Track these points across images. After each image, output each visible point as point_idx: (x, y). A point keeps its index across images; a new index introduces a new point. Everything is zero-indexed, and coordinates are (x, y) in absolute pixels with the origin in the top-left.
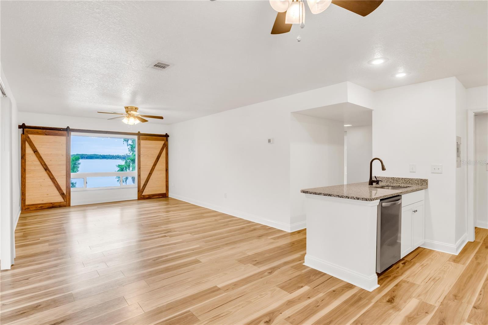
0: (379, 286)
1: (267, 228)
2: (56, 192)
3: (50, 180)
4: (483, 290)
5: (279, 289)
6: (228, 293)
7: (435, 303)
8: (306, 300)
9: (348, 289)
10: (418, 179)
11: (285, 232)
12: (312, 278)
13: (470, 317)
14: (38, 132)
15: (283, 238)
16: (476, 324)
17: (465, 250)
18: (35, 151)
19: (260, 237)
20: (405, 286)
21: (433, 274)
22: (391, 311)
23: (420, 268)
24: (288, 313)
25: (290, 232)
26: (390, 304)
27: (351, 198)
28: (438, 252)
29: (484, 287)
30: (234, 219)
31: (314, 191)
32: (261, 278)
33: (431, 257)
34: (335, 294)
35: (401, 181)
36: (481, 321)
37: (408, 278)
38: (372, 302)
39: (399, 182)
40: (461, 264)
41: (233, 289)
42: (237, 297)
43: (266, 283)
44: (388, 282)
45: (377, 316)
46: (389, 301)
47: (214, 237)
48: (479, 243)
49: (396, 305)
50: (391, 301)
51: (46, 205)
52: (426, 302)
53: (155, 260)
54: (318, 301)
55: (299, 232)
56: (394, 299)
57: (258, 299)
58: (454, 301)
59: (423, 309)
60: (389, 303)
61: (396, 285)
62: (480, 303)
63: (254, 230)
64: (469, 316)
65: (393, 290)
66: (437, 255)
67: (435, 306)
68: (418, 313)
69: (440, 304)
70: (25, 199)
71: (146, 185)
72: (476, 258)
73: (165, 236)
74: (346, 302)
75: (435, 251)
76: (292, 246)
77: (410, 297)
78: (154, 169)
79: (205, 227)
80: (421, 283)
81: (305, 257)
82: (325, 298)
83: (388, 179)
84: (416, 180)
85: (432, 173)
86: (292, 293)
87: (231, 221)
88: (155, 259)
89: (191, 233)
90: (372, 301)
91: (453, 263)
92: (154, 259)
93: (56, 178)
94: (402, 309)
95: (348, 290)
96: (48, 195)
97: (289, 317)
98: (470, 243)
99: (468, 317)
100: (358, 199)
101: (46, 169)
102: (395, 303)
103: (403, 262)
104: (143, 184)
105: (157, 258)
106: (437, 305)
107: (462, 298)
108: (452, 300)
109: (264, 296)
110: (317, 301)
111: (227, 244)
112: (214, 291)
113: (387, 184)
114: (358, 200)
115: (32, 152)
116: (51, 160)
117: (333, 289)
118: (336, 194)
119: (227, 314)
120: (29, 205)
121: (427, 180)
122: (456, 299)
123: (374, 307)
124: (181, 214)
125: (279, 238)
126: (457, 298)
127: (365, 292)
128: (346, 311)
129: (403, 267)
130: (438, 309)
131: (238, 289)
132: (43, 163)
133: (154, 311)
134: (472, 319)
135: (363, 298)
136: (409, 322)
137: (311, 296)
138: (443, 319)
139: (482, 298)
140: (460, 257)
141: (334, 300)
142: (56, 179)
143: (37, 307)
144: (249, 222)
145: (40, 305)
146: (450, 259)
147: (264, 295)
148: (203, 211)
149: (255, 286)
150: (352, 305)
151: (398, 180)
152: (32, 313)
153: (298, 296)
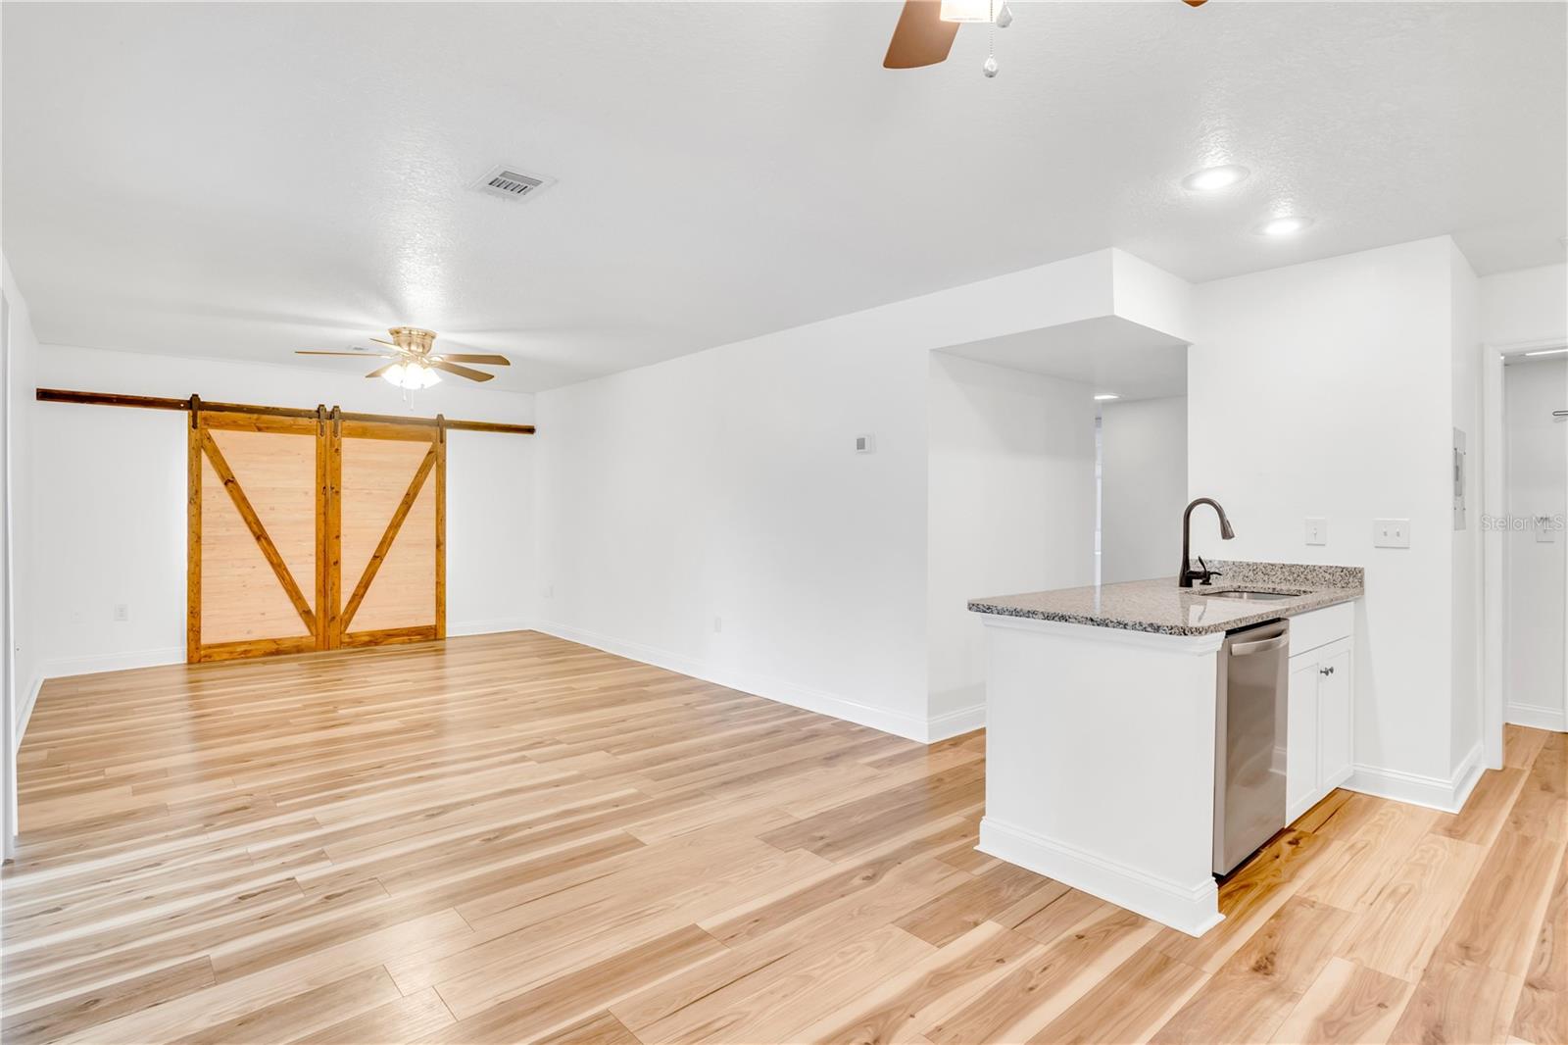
0: (1222, 917)
1: (853, 729)
2: (289, 607)
3: (270, 568)
4: (1550, 925)
5: (903, 931)
6: (734, 948)
7: (1406, 972)
8: (991, 969)
9: (1126, 928)
10: (1331, 567)
11: (913, 742)
12: (1009, 894)
13: (1520, 1017)
14: (235, 422)
15: (905, 762)
16: (1541, 1040)
17: (1478, 799)
18: (229, 482)
19: (831, 758)
20: (1305, 914)
21: (1391, 875)
22: (1268, 1002)
23: (1347, 857)
24: (937, 1012)
25: (928, 743)
26: (1264, 979)
27: (1134, 628)
28: (1398, 805)
29: (1551, 918)
30: (746, 700)
31: (1012, 606)
32: (843, 896)
33: (1376, 819)
34: (1084, 946)
35: (1279, 573)
36: (1556, 1029)
37: (1310, 889)
38: (1204, 972)
39: (1274, 578)
40: (1471, 842)
41: (751, 934)
42: (765, 961)
43: (860, 913)
44: (1251, 904)
45: (1225, 1019)
46: (1257, 969)
47: (682, 762)
48: (1519, 772)
49: (1284, 981)
50: (1264, 967)
51: (259, 647)
52: (1378, 970)
53: (489, 839)
54: (1031, 970)
55: (955, 742)
56: (1275, 959)
57: (835, 968)
58: (1463, 964)
59: (1369, 992)
60: (1259, 975)
61: (1277, 915)
62: (1546, 971)
63: (812, 736)
64: (1516, 1013)
65: (1269, 932)
66: (1394, 813)
67: (1407, 983)
68: (1353, 1007)
69: (1420, 973)
70: (200, 628)
71: (362, 596)
72: (1516, 821)
73: (523, 759)
74: (1120, 973)
75: (1387, 800)
76: (934, 788)
77: (1324, 954)
78: (392, 539)
79: (653, 730)
80: (1355, 905)
81: (982, 822)
82: (1054, 959)
83: (1238, 567)
84: (1327, 569)
85: (1377, 547)
86: (945, 944)
87: (736, 707)
88: (492, 836)
89: (607, 749)
90: (1204, 969)
91: (1447, 840)
92: (487, 837)
93: (286, 561)
94: (1304, 994)
95: (1127, 933)
96: (263, 614)
97: (939, 1029)
98: (1490, 775)
99: (1514, 1019)
100: (1157, 629)
101: (260, 536)
102: (1278, 976)
103: (1290, 837)
104: (351, 595)
105: (497, 834)
106: (1413, 978)
107: (1488, 952)
108: (1457, 963)
109: (853, 959)
110: (1026, 973)
111: (725, 783)
112: (688, 944)
113: (1235, 585)
114: (1157, 635)
115: (220, 484)
116: (272, 509)
117: (1078, 928)
118: (1086, 615)
119: (733, 1022)
120: (210, 647)
121: (1361, 571)
122: (1469, 958)
123: (1213, 987)
124: (573, 686)
125: (892, 761)
126: (1472, 953)
127: (1178, 939)
128: (1122, 1003)
129: (1294, 853)
130: (1415, 992)
131: (770, 932)
132: (250, 518)
133: (485, 1015)
134: (1526, 1025)
135: (1175, 960)
136: (1328, 1036)
137: (1008, 957)
138: (1437, 1026)
139: (1549, 952)
140: (1465, 819)
141: (1082, 967)
142: (287, 566)
143: (87, 1005)
144: (796, 711)
145: (97, 1001)
146: (1436, 825)
147: (850, 956)
148: (645, 677)
149: (824, 923)
150: (1143, 982)
151: (1268, 570)
152: (66, 1031)
153: (964, 957)
